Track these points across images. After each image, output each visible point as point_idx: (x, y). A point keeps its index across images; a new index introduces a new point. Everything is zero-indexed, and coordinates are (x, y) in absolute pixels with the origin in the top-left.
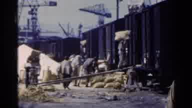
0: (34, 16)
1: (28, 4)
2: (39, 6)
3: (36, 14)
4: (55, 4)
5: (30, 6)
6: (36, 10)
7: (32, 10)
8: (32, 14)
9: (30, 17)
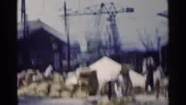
0: (113, 22)
1: (106, 11)
2: (117, 12)
3: (115, 21)
4: (132, 10)
5: (108, 13)
6: (115, 16)
7: (111, 16)
8: (111, 20)
9: (109, 23)
